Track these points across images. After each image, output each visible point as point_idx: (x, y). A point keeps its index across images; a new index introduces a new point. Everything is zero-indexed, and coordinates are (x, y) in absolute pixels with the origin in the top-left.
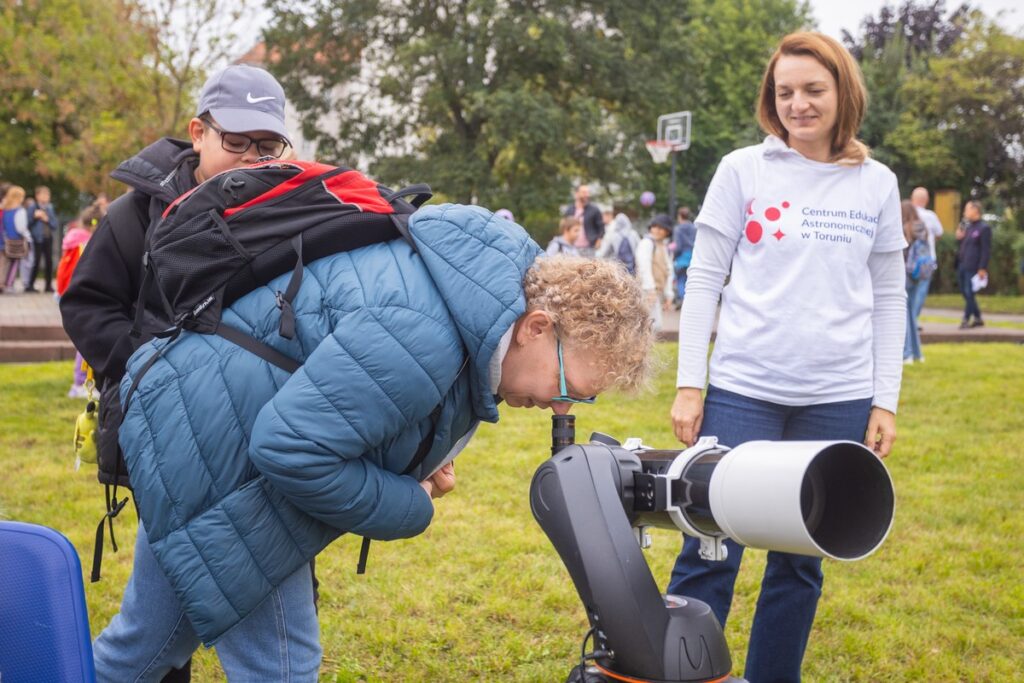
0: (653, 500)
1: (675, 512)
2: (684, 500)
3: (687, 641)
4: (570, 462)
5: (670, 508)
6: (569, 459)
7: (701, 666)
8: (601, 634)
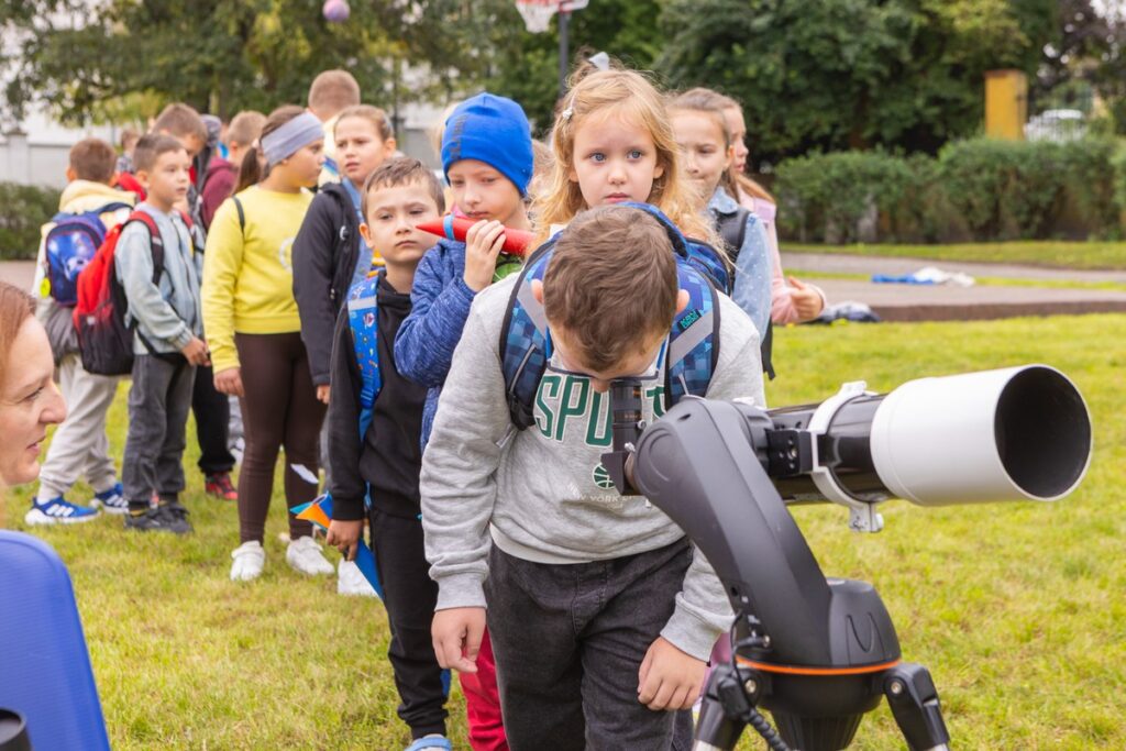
0: (796, 461)
1: (822, 474)
2: (833, 459)
3: (855, 620)
4: (689, 420)
5: (817, 468)
6: (687, 417)
7: (872, 648)
8: (752, 619)
